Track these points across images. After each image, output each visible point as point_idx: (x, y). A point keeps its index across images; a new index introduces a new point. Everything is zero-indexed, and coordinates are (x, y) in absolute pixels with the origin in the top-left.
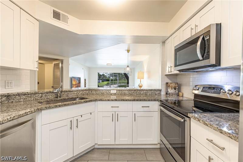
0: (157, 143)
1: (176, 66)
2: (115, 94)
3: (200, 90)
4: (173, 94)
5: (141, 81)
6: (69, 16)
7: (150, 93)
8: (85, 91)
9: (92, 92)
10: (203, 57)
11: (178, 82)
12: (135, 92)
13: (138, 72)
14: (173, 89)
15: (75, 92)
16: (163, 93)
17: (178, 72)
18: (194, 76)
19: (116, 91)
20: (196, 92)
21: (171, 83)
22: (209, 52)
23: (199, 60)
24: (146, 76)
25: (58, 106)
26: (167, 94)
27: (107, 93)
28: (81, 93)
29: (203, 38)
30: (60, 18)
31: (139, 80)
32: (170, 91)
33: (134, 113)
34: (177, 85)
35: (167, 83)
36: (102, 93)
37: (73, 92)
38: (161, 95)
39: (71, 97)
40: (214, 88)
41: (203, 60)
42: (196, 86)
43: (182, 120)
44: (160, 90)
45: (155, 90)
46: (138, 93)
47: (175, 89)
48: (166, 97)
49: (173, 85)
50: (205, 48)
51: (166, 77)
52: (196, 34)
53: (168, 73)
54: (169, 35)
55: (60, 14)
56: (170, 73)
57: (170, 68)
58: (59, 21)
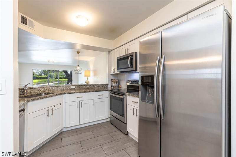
0: (108, 118)
1: (118, 69)
2: (74, 89)
3: (130, 83)
4: (115, 86)
5: (87, 79)
6: (35, 22)
7: (101, 86)
8: (46, 88)
9: (52, 88)
10: (131, 66)
11: (119, 79)
12: (90, 87)
13: (85, 71)
14: (116, 83)
15: (38, 89)
16: (109, 86)
17: (119, 73)
18: (127, 75)
19: (75, 86)
20: (128, 84)
21: (115, 79)
22: (133, 64)
23: (129, 68)
24: (92, 74)
25: (39, 98)
26: (112, 87)
27: (67, 89)
28: (42, 89)
29: (131, 57)
30: (27, 23)
31: (86, 77)
32: (114, 84)
33: (93, 100)
34: (118, 81)
35: (112, 80)
36: (62, 89)
37: (36, 89)
38: (108, 88)
39: (36, 93)
40: (135, 81)
41: (131, 68)
42: (128, 81)
43: (123, 97)
44: (108, 85)
45: (104, 84)
46: (92, 87)
47: (117, 83)
48: (112, 88)
49: (116, 81)
50: (132, 62)
51: (111, 75)
52: (128, 54)
53: (113, 73)
54: (113, 49)
55: (27, 20)
56: (114, 73)
57: (114, 70)
58: (26, 25)
